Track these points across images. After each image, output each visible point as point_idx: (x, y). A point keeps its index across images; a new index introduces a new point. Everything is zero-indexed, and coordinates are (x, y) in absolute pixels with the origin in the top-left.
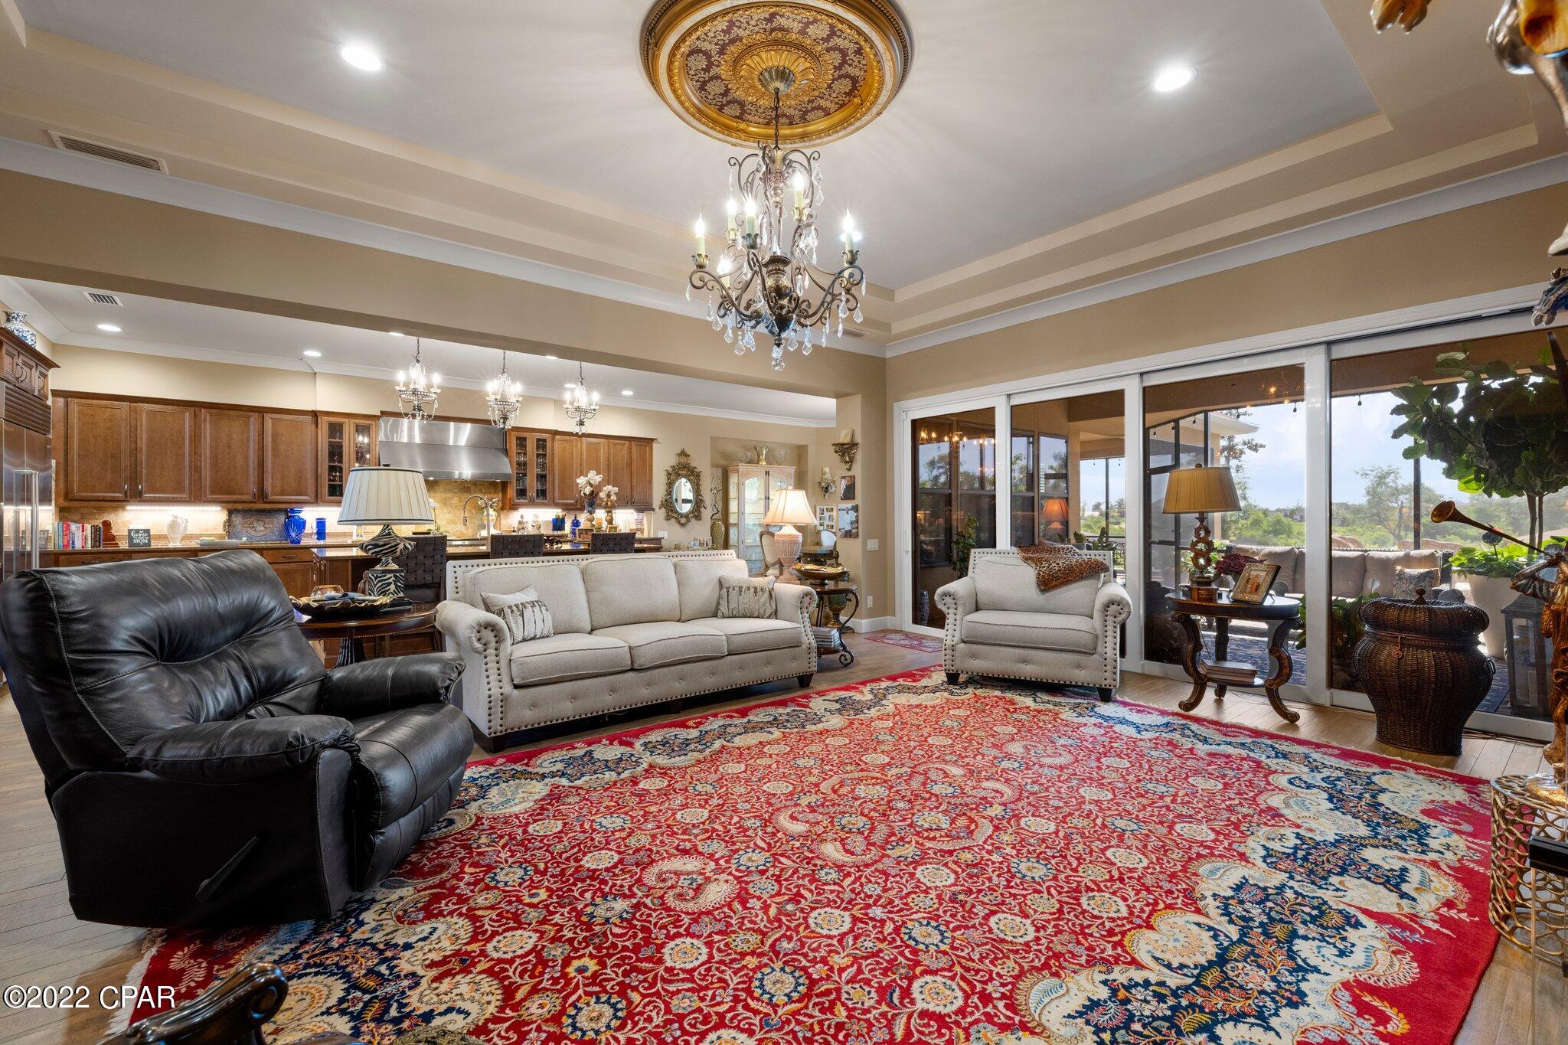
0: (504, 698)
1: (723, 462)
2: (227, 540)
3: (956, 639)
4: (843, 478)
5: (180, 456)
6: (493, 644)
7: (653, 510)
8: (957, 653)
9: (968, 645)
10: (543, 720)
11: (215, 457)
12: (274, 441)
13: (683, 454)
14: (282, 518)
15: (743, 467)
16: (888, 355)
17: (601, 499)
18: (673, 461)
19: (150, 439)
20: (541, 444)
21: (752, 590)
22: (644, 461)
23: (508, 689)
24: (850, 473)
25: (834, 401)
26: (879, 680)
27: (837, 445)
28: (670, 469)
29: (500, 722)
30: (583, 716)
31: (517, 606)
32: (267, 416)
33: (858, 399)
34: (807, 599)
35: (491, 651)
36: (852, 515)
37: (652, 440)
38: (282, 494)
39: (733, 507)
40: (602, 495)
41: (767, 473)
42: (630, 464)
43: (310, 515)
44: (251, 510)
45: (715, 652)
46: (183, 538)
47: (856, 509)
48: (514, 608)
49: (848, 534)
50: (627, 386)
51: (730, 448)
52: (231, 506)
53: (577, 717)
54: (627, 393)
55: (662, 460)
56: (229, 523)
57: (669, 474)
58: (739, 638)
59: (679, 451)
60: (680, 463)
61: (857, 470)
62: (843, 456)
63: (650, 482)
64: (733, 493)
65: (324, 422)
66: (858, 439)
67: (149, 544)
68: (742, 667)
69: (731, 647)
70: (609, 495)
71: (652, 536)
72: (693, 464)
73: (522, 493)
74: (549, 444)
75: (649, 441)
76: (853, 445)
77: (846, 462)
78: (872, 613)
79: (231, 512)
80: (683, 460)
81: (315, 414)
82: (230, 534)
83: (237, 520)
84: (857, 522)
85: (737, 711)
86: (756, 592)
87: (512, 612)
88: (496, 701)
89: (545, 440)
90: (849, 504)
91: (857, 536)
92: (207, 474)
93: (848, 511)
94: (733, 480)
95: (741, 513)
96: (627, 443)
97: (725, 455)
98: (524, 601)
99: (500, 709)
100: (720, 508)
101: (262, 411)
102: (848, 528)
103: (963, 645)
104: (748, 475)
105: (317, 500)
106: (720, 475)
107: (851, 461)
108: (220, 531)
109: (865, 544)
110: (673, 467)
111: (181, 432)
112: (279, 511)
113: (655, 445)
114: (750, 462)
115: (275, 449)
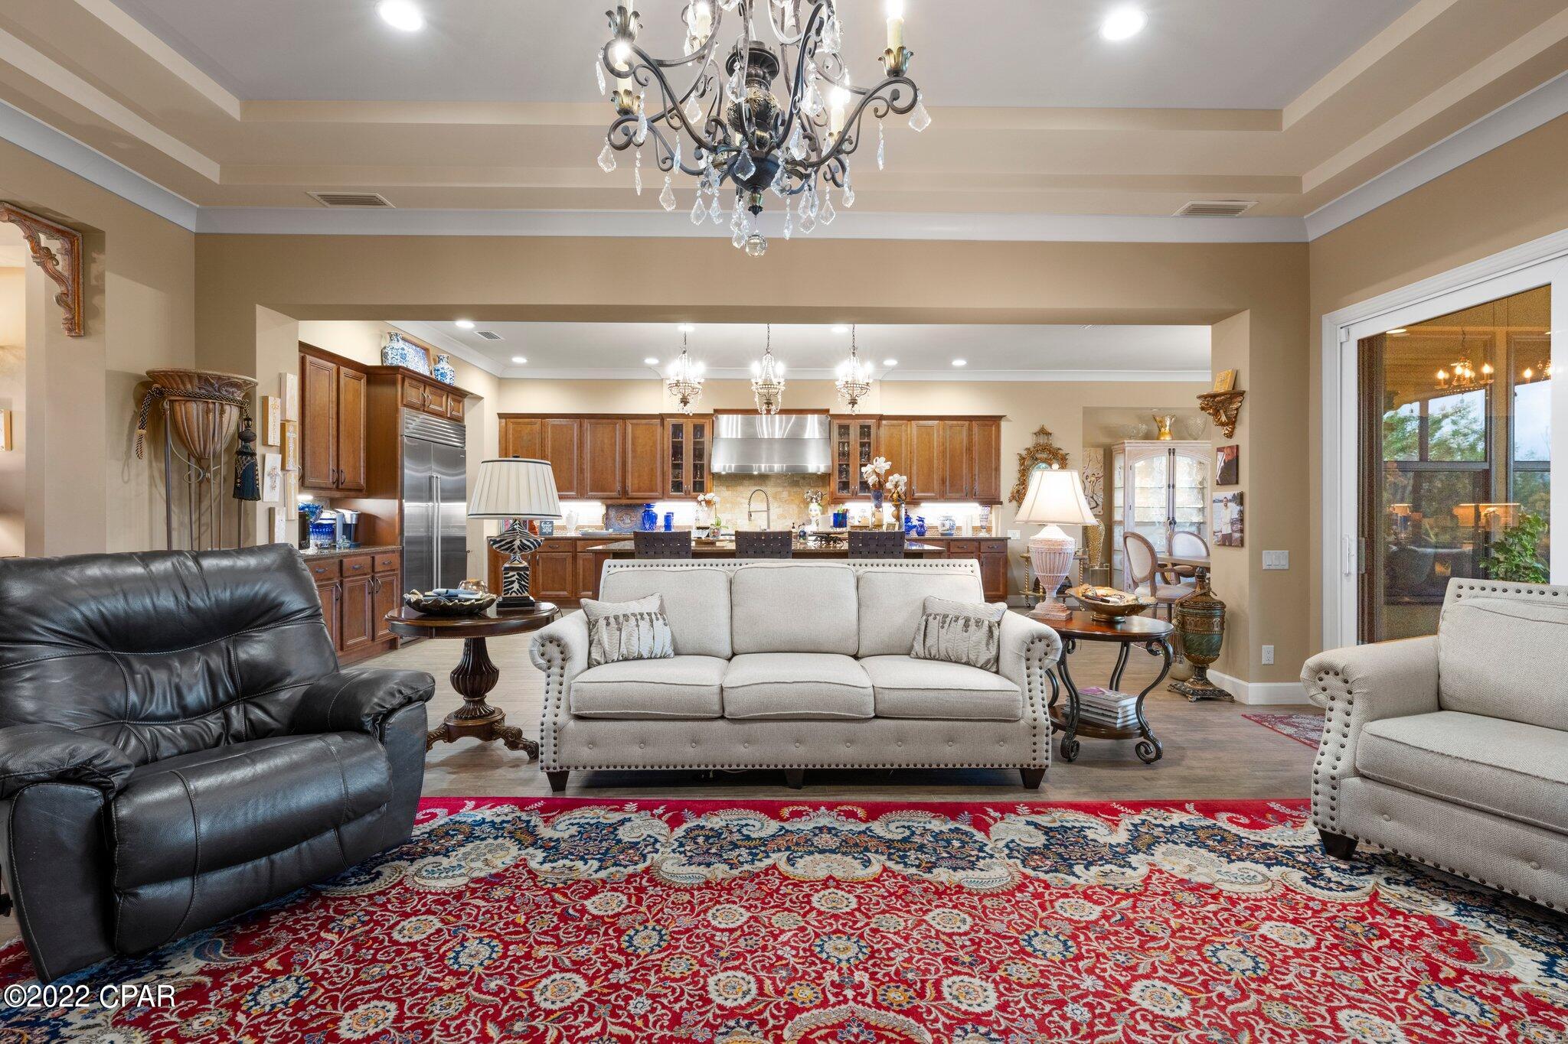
0: (558, 730)
1: (1107, 440)
2: (604, 531)
3: (1342, 766)
4: (1220, 450)
5: (571, 460)
6: (558, 662)
7: (1001, 503)
8: (1343, 796)
9: (1371, 785)
10: (606, 763)
11: (593, 460)
12: (633, 444)
13: (1043, 432)
14: (640, 512)
15: (1130, 446)
16: (1312, 235)
17: (889, 491)
18: (1029, 442)
19: (553, 449)
20: (865, 431)
21: (961, 622)
22: (989, 444)
23: (563, 718)
24: (1232, 442)
25: (1207, 330)
26: (1180, 806)
27: (1205, 397)
28: (1024, 453)
29: (553, 756)
30: (656, 768)
31: (616, 618)
32: (628, 422)
33: (1245, 317)
34: (1040, 646)
35: (555, 670)
36: (1234, 509)
37: (999, 418)
38: (639, 491)
39: (1118, 499)
40: (889, 486)
41: (1172, 452)
42: (969, 450)
43: (660, 509)
44: (621, 505)
45: (849, 710)
46: (577, 529)
47: (1240, 499)
48: (612, 620)
49: (1226, 541)
50: (958, 355)
51: (1114, 420)
52: (609, 502)
53: (648, 768)
54: (959, 363)
55: (1013, 442)
56: (607, 517)
57: (1022, 459)
58: (895, 694)
59: (1036, 429)
60: (1037, 445)
61: (1243, 437)
62: (1216, 413)
63: (997, 469)
64: (1118, 482)
65: (670, 422)
66: (1245, 385)
67: (551, 533)
68: (901, 739)
69: (880, 707)
70: (896, 486)
71: (999, 536)
72: (1056, 444)
73: (845, 486)
74: (873, 431)
75: (996, 420)
76: (1235, 394)
77: (1223, 424)
78: (1269, 674)
79: (608, 507)
80: (1042, 440)
81: (662, 417)
82: (607, 526)
83: (612, 513)
84: (1242, 520)
85: (863, 805)
86: (966, 625)
87: (608, 624)
88: (548, 730)
89: (869, 427)
90: (1229, 492)
91: (1242, 543)
92: (588, 475)
93: (1226, 502)
94: (1118, 463)
95: (1129, 507)
96: (967, 423)
97: (1110, 431)
98: (628, 612)
99: (553, 741)
100: (1100, 501)
101: (624, 417)
102: (1227, 530)
103: (1357, 780)
104: (1138, 456)
105: (664, 496)
106: (1100, 457)
107: (1232, 422)
108: (600, 523)
109: (1256, 559)
110: (1028, 449)
111: (572, 441)
112: (641, 505)
113: (1003, 424)
114: (1148, 436)
115: (634, 451)
